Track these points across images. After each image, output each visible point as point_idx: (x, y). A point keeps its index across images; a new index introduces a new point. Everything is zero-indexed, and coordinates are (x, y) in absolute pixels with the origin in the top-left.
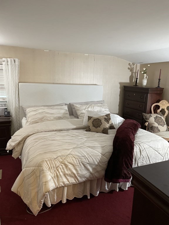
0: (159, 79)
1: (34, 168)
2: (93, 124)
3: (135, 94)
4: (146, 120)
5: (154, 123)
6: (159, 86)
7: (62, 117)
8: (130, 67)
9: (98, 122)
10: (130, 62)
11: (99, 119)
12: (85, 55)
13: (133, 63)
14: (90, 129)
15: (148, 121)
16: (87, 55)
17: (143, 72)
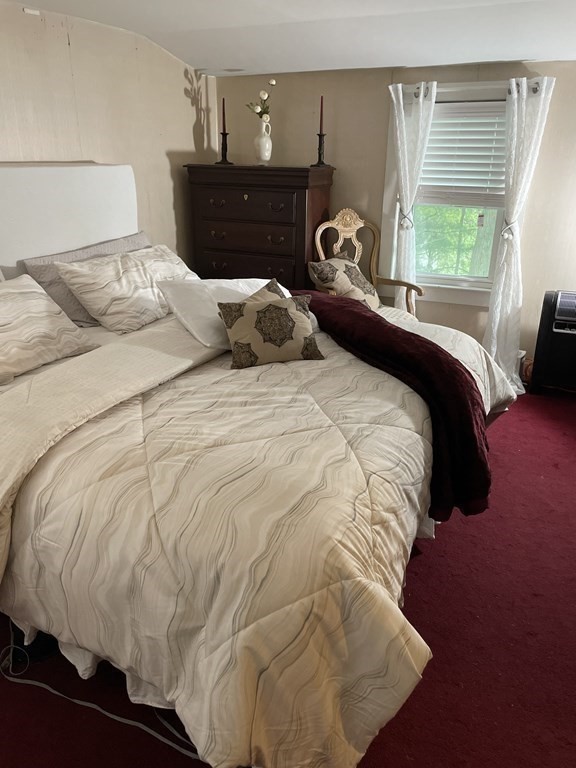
0: (321, 136)
1: (306, 600)
2: (261, 331)
3: (246, 197)
4: (327, 285)
5: (353, 291)
6: (320, 162)
7: (54, 334)
8: (189, 87)
9: (279, 319)
10: (188, 66)
11: (280, 308)
12: (27, 11)
13: (196, 71)
14: (252, 354)
15: (334, 285)
16: (37, 13)
17: (259, 110)
